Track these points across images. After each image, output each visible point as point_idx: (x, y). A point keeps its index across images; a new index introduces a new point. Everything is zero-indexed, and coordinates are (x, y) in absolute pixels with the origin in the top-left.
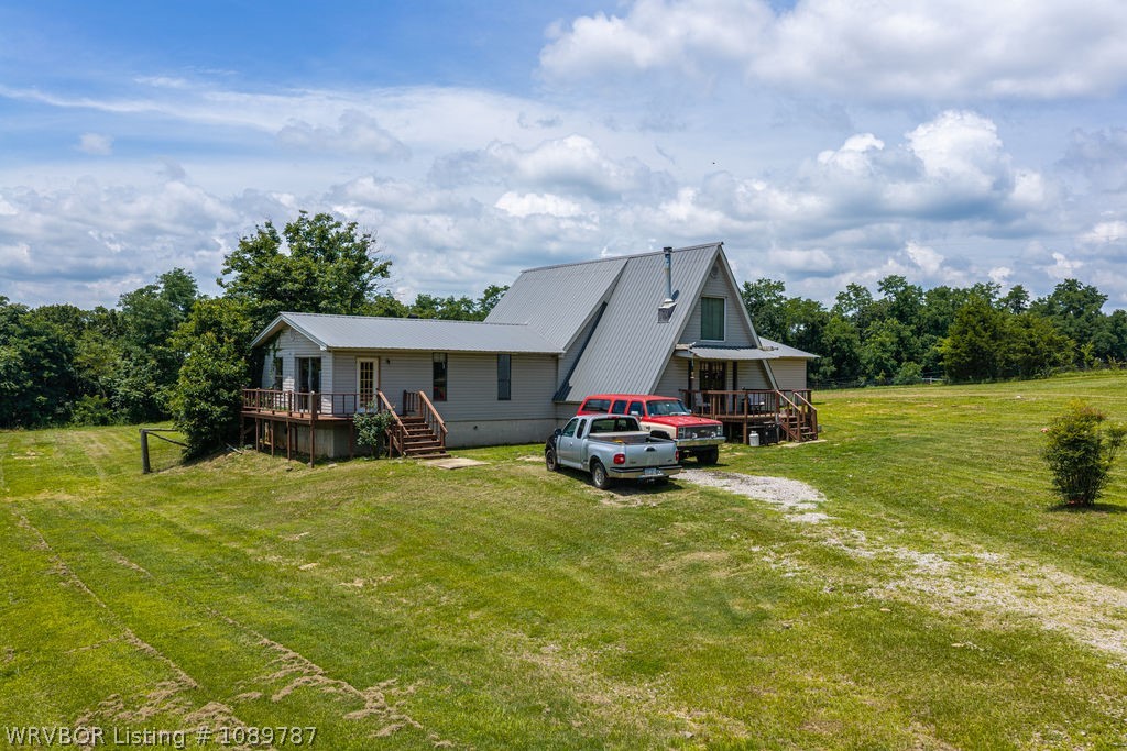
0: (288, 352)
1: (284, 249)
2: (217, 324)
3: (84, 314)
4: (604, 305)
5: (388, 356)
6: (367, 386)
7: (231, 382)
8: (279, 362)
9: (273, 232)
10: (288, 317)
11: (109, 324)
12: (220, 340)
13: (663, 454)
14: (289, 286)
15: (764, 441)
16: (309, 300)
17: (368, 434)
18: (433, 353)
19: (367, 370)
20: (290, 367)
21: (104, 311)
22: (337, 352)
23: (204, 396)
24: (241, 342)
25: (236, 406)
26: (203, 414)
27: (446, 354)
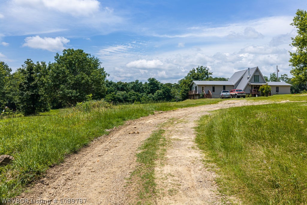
0: (194, 86)
1: (196, 72)
2: (186, 83)
3: (172, 84)
4: (242, 77)
5: (206, 86)
6: (203, 90)
7: (187, 90)
8: (193, 87)
9: (194, 69)
10: (194, 81)
11: (177, 86)
12: (186, 85)
13: (228, 94)
14: (195, 77)
15: (258, 96)
16: (197, 79)
17: (201, 96)
18: (213, 85)
19: (203, 88)
20: (194, 88)
21: (176, 84)
22: (199, 85)
23: (184, 92)
24: (189, 85)
25: (188, 93)
26: (184, 94)
27: (215, 85)
